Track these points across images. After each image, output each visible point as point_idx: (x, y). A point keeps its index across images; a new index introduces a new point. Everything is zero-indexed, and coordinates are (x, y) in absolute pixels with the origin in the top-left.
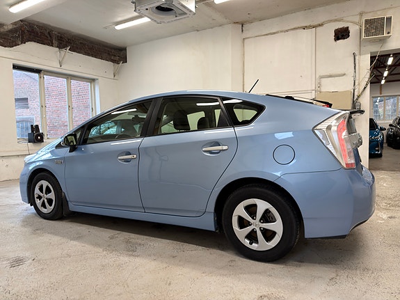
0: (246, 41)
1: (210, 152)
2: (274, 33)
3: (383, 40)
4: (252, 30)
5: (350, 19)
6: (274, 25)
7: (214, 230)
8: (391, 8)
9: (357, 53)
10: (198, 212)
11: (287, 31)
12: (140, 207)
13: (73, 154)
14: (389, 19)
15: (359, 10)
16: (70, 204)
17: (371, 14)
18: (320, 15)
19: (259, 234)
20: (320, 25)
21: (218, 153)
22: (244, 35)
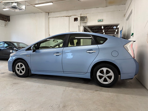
0: (50, 18)
1: (89, 53)
2: (58, 17)
3: (86, 23)
4: (51, 15)
5: (78, 15)
6: (57, 14)
7: (90, 78)
8: (88, 14)
9: (80, 26)
10: (84, 72)
11: (61, 17)
12: (62, 72)
13: (34, 53)
14: (86, 17)
15: (80, 13)
16: (32, 71)
17: (83, 15)
18: (70, 13)
19: (107, 78)
20: (70, 16)
21: (92, 53)
22: (49, 16)
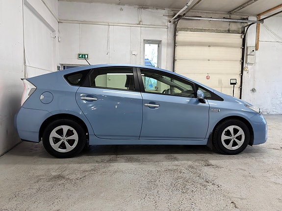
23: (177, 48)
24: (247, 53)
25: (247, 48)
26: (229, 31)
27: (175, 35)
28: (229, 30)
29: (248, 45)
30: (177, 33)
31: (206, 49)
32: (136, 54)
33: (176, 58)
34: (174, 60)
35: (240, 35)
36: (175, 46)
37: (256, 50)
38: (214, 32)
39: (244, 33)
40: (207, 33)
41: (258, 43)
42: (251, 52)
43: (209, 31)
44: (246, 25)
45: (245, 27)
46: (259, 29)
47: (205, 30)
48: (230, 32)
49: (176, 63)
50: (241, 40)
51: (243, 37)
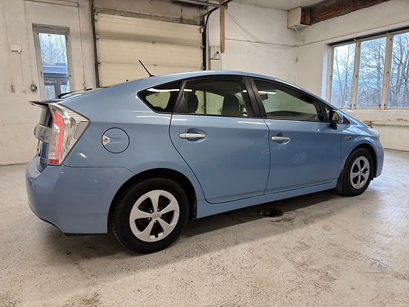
23: (100, 43)
24: (209, 56)
25: (209, 48)
26: (181, 21)
27: (93, 21)
28: (181, 19)
29: (211, 44)
30: (96, 17)
31: (149, 46)
32: (19, 50)
33: (99, 61)
34: (97, 64)
35: (199, 27)
36: (95, 40)
37: (222, 52)
38: (159, 19)
39: (203, 24)
40: (147, 20)
41: (224, 42)
42: (215, 55)
43: (150, 17)
44: (205, 12)
45: (203, 16)
46: (224, 21)
47: (144, 16)
48: (184, 22)
49: (101, 69)
50: (201, 35)
51: (202, 30)
